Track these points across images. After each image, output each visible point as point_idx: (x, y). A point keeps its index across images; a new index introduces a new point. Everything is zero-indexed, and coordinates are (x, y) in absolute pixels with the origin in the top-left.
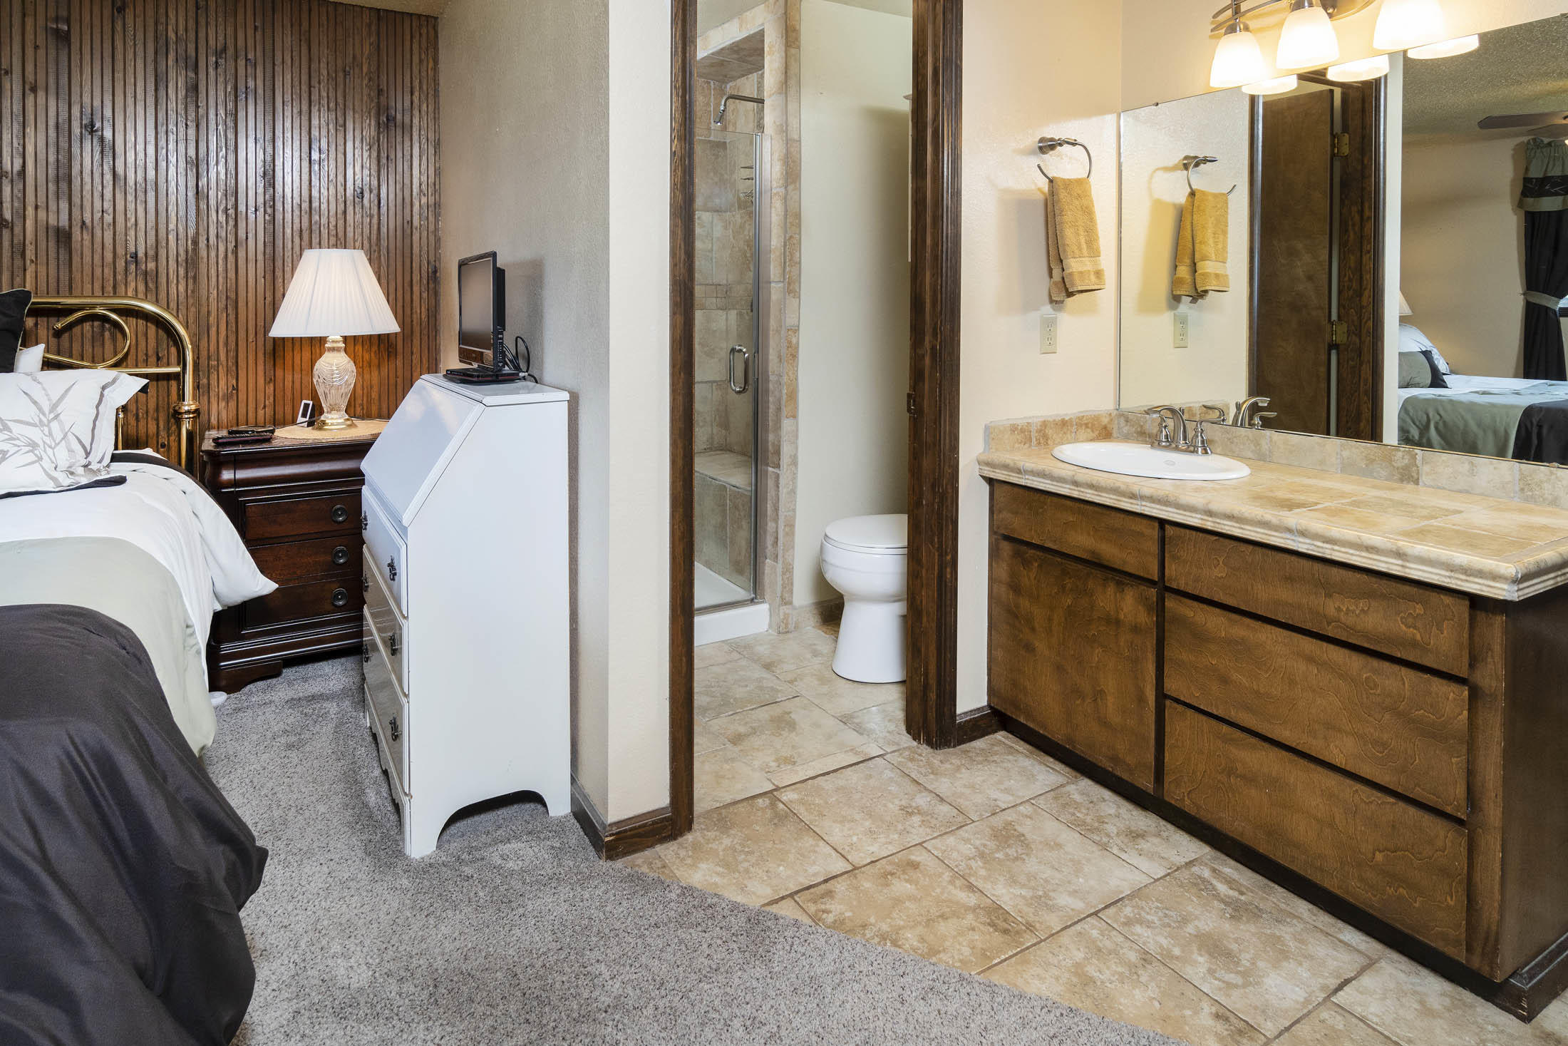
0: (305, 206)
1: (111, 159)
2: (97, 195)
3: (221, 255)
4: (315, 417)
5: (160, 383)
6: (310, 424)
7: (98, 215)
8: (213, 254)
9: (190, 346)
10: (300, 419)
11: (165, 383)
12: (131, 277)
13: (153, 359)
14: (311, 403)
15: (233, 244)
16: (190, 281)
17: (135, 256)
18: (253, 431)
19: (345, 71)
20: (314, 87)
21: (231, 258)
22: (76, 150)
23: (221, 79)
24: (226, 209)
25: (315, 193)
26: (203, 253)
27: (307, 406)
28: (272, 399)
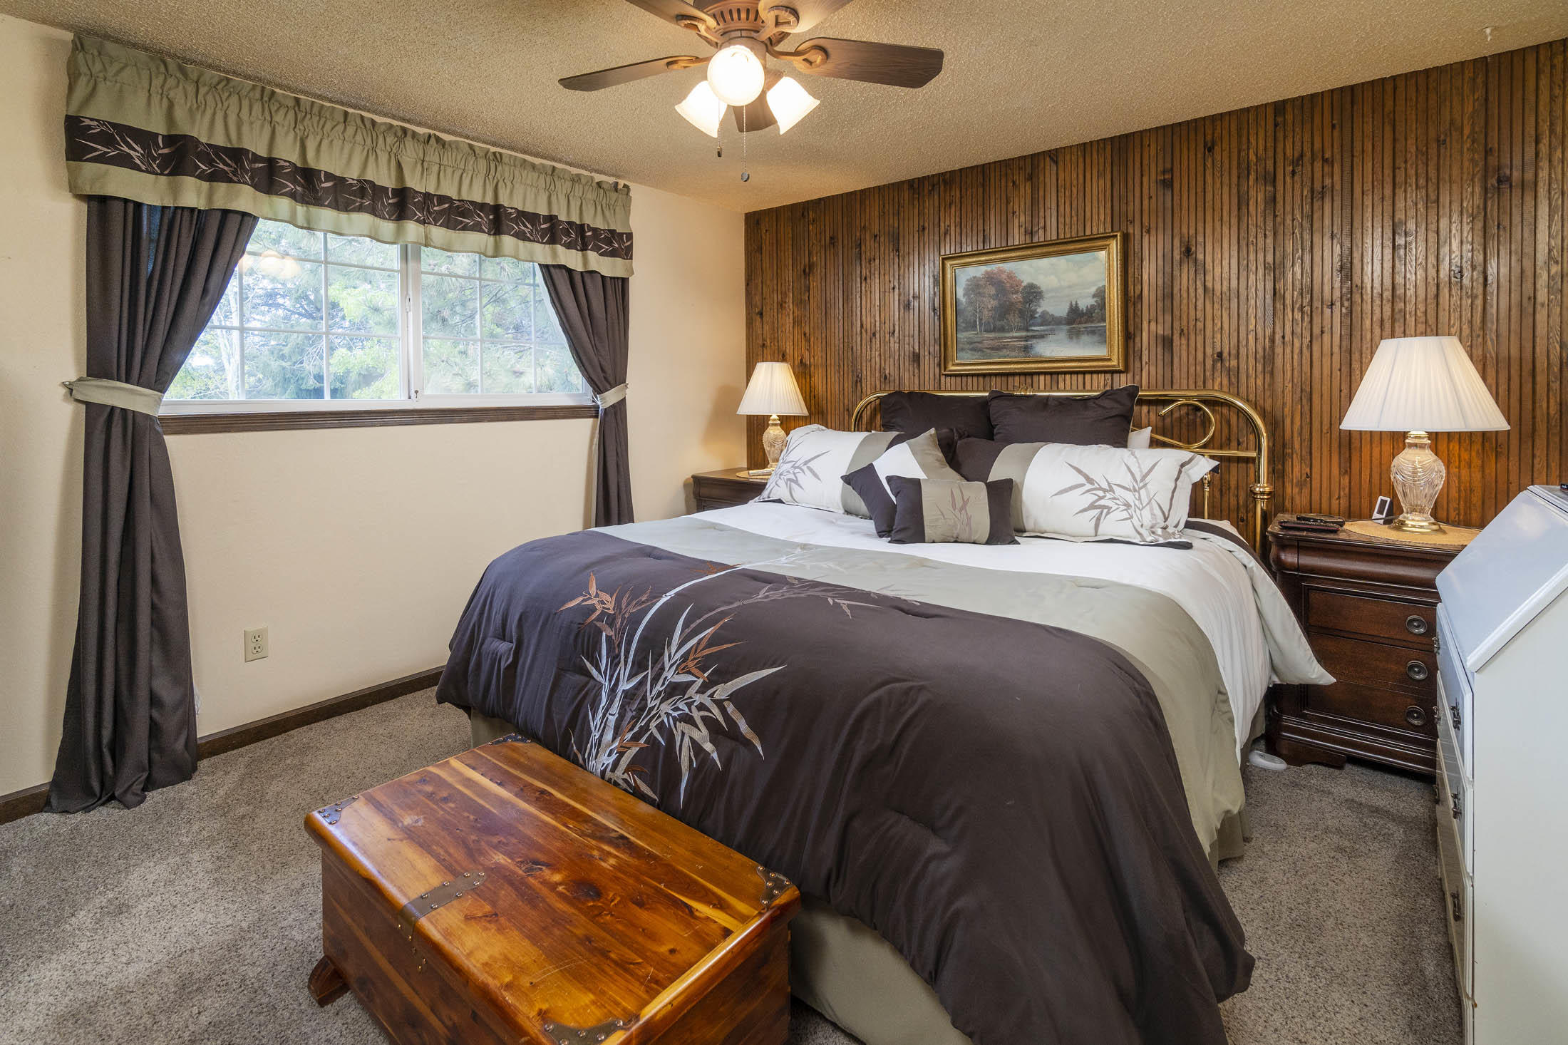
0: (1387, 294)
1: (1202, 275)
2: (1192, 307)
3: (1297, 351)
4: (1393, 516)
5: (1240, 465)
6: (1387, 522)
7: (1192, 323)
8: (1288, 350)
9: (1265, 434)
10: (1376, 515)
11: (1244, 465)
12: (1217, 374)
13: (1234, 444)
14: (1389, 500)
15: (1309, 339)
16: (1268, 377)
17: (1220, 355)
18: (1321, 521)
19: (1439, 141)
20: (1399, 168)
21: (1306, 353)
22: (1176, 273)
23: (1298, 186)
24: (1302, 307)
25: (1399, 280)
26: (1279, 350)
27: (1383, 502)
28: (1347, 490)
